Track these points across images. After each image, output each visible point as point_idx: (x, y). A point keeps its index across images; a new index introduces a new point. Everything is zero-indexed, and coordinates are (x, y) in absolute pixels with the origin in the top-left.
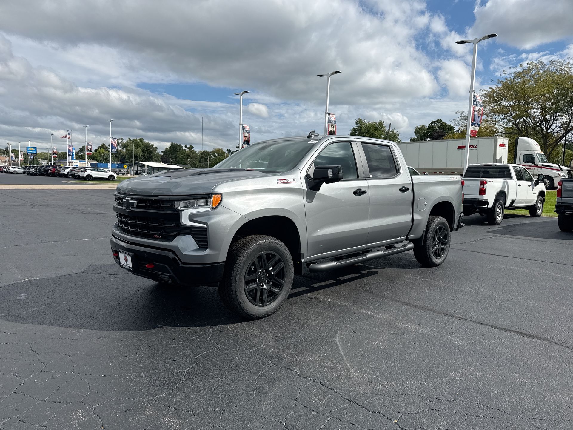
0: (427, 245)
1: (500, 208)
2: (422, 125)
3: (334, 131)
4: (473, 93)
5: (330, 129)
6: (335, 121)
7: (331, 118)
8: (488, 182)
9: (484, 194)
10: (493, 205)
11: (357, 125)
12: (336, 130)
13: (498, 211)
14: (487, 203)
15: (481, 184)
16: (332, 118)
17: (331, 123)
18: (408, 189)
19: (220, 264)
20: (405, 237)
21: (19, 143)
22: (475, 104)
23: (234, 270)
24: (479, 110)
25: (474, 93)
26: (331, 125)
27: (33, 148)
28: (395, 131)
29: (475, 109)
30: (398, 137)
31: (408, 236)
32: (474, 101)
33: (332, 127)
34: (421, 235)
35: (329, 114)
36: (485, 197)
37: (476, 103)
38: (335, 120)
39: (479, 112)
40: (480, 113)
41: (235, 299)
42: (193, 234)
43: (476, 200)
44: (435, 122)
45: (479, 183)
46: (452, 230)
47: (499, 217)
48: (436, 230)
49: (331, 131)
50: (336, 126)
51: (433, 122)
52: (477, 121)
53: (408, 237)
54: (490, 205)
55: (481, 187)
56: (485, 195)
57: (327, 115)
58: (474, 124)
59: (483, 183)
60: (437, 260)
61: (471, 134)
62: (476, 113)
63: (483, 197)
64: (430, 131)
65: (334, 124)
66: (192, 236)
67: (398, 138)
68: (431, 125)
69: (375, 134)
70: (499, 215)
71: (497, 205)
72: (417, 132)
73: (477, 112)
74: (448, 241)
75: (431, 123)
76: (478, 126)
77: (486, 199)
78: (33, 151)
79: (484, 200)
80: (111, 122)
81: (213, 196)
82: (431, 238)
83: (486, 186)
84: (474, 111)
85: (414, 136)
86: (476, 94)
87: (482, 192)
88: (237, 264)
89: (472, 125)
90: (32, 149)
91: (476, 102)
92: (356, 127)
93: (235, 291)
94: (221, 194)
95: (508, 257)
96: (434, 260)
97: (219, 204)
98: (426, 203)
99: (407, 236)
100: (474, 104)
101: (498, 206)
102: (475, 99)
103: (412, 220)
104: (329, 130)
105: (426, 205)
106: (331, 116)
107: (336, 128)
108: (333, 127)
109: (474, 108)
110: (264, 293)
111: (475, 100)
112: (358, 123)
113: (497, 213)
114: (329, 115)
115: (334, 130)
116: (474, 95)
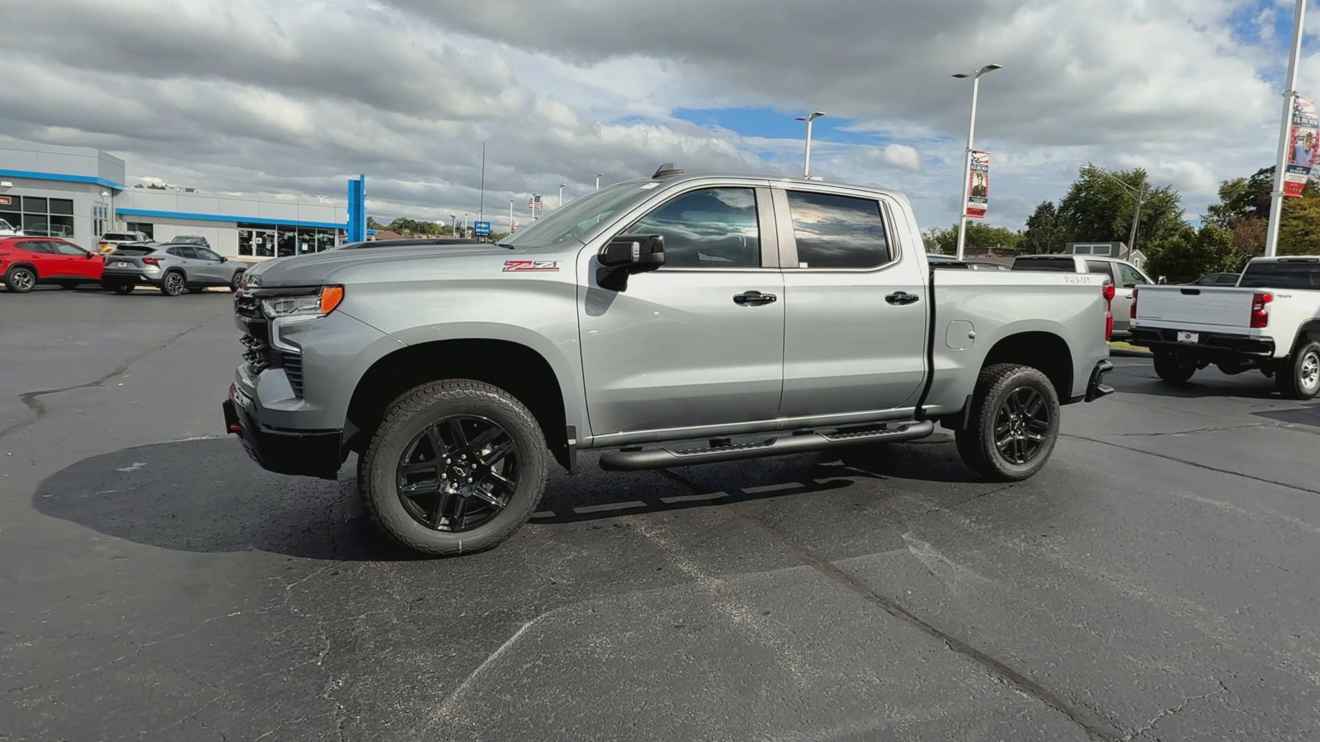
0: (980, 430)
1: (1312, 359)
2: (1240, 177)
3: (982, 187)
4: (1293, 98)
5: (976, 182)
6: (987, 166)
7: (978, 159)
8: (1276, 299)
9: (1264, 324)
10: (1290, 352)
11: (1083, 177)
12: (987, 184)
13: (1306, 368)
14: (1270, 345)
15: (1255, 303)
16: (981, 160)
17: (976, 170)
18: (915, 299)
19: (331, 433)
20: (914, 408)
21: (466, 215)
22: (1299, 121)
23: (370, 449)
24: (1310, 135)
25: (1297, 97)
26: (978, 174)
27: (485, 223)
28: (1170, 192)
29: (1297, 134)
30: (1176, 204)
31: (924, 407)
32: (1294, 115)
33: (980, 178)
34: (960, 406)
35: (975, 152)
36: (1265, 332)
37: (1301, 120)
38: (987, 164)
39: (1307, 141)
40: (1310, 142)
41: (371, 510)
42: (288, 367)
43: (1243, 338)
44: (1266, 171)
45: (1251, 298)
46: (1066, 399)
47: (1311, 380)
48: (1011, 397)
49: (977, 187)
50: (987, 177)
51: (1261, 172)
52: (1303, 160)
53: (922, 409)
54: (1283, 349)
55: (1255, 308)
56: (1265, 326)
57: (970, 153)
58: (1295, 167)
59: (1262, 300)
60: (1013, 466)
61: (1284, 190)
62: (1300, 143)
63: (1260, 331)
64: (1253, 190)
65: (984, 171)
66: (286, 372)
67: (1177, 207)
68: (1259, 176)
69: (1123, 196)
70: (1312, 377)
71: (1303, 353)
72: (1224, 193)
73: (1303, 140)
74: (1051, 423)
75: (1256, 172)
76: (1304, 172)
77: (1270, 337)
78: (485, 228)
79: (1262, 340)
80: (598, 179)
81: (325, 289)
82: (992, 415)
83: (1269, 307)
84: (1294, 139)
85: (1220, 202)
86: (1301, 101)
87: (1259, 320)
88: (378, 437)
89: (1288, 170)
90: (483, 225)
91: (1301, 118)
92: (1082, 183)
93: (370, 494)
94: (342, 286)
95: (1238, 474)
96: (999, 467)
97: (335, 309)
98: (972, 333)
99: (919, 407)
100: (1294, 123)
101: (1305, 355)
102: (1298, 110)
103: (927, 369)
104: (971, 186)
105: (971, 337)
106: (977, 155)
107: (987, 181)
108: (982, 178)
109: (1293, 131)
110: (458, 504)
111: (1297, 113)
112: (1085, 175)
113: (1305, 372)
114: (974, 154)
115: (984, 184)
116: (1295, 102)
